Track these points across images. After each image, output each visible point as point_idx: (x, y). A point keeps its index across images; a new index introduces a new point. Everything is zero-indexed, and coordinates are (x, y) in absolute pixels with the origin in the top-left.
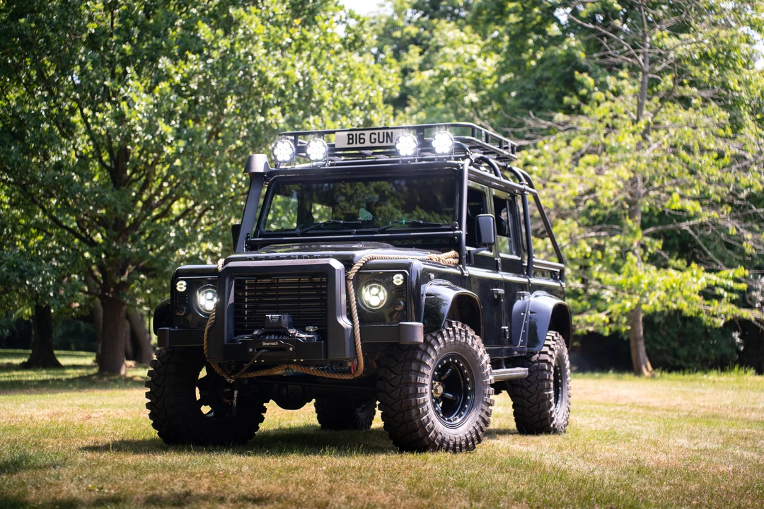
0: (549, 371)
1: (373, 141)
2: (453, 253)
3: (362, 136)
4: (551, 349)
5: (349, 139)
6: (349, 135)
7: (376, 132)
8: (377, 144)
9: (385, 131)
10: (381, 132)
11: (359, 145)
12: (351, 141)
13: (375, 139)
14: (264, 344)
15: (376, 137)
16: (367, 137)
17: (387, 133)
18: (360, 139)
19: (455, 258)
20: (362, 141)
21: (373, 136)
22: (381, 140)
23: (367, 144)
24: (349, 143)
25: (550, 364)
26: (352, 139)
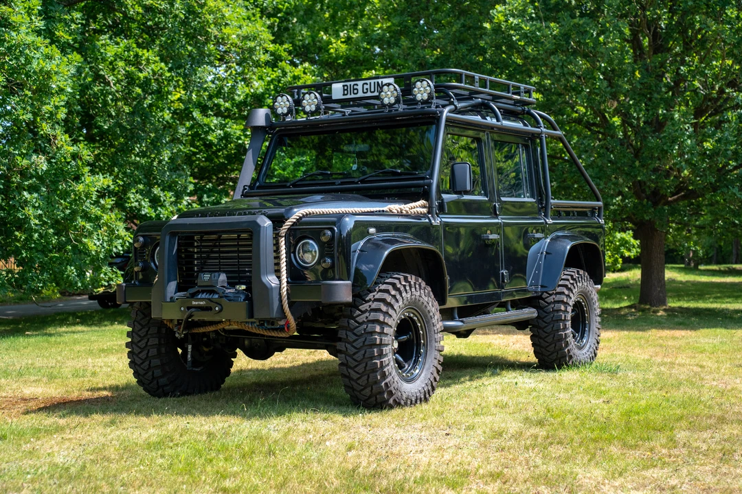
0: (566, 311)
1: (365, 91)
2: (422, 202)
3: (355, 87)
4: (570, 289)
5: (344, 90)
6: (344, 86)
7: (368, 82)
8: (369, 94)
9: (376, 81)
10: (372, 81)
11: (353, 96)
12: (346, 92)
13: (367, 89)
14: (194, 303)
15: (368, 87)
16: (360, 88)
17: (378, 82)
18: (354, 89)
19: (424, 207)
20: (355, 91)
21: (366, 86)
22: (372, 90)
23: (360, 94)
24: (344, 95)
25: (566, 304)
26: (347, 90)
